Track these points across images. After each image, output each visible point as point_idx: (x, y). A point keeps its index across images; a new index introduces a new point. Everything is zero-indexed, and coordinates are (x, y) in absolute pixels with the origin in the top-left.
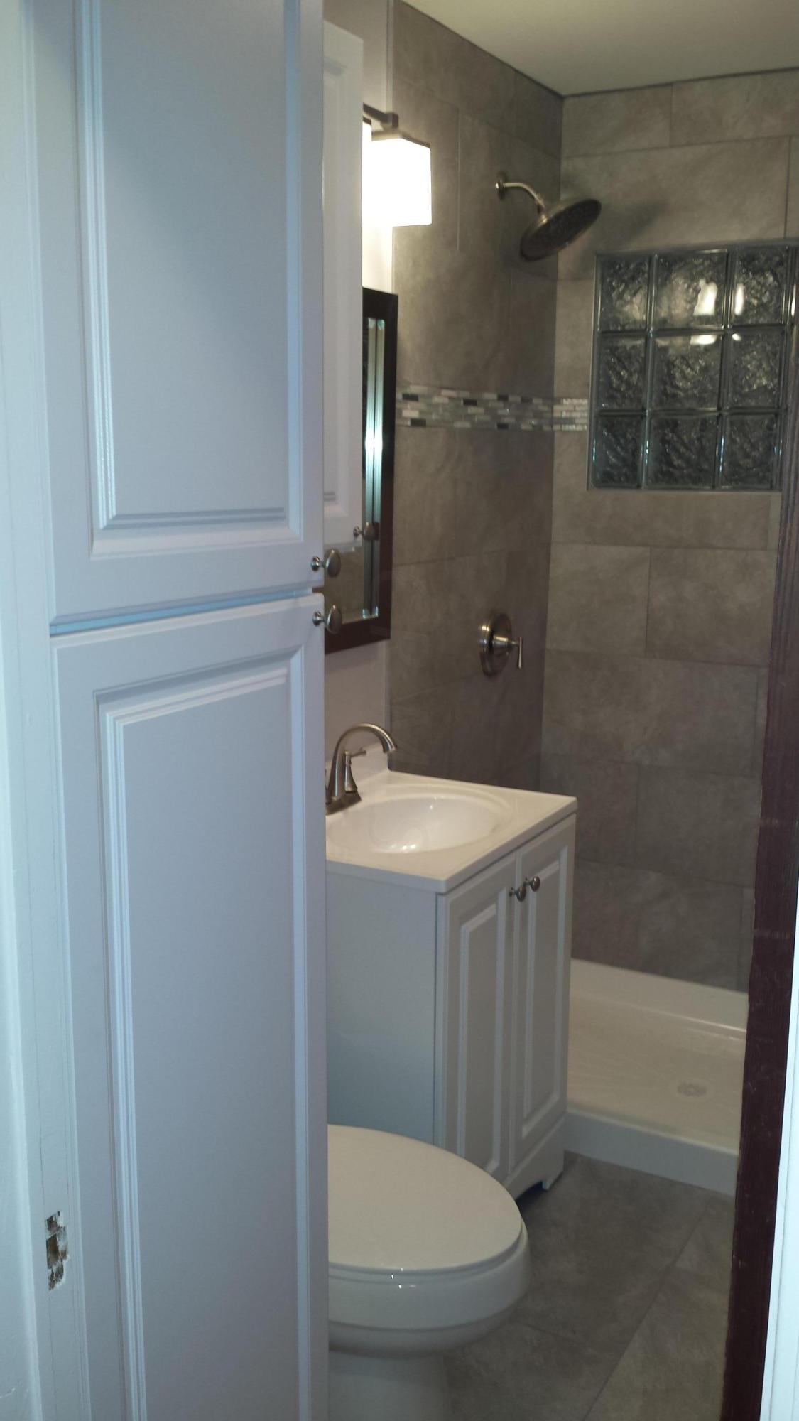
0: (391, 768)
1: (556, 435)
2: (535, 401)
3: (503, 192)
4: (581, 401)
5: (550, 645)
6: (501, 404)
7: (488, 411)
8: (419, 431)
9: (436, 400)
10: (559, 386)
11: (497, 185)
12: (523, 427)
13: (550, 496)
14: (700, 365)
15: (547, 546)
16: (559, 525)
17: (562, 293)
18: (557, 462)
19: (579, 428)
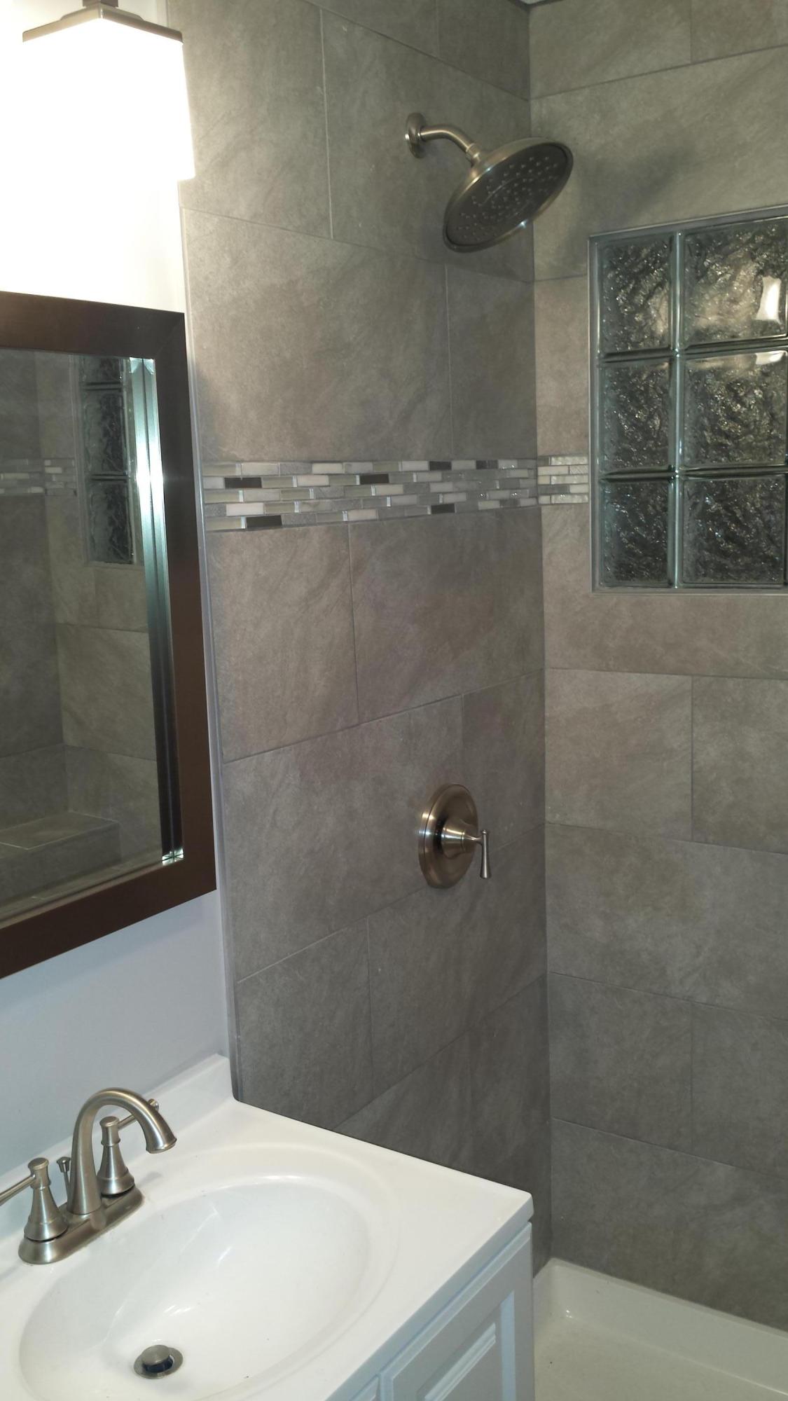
0: (238, 1094)
1: (544, 511)
2: (503, 464)
3: (419, 147)
4: (577, 460)
5: (552, 816)
6: (437, 475)
7: (410, 488)
8: (267, 536)
9: (299, 481)
10: (544, 439)
11: (407, 137)
12: (482, 505)
13: (538, 601)
14: (756, 397)
15: (540, 675)
16: (554, 641)
17: (542, 302)
18: (546, 551)
19: (576, 500)
